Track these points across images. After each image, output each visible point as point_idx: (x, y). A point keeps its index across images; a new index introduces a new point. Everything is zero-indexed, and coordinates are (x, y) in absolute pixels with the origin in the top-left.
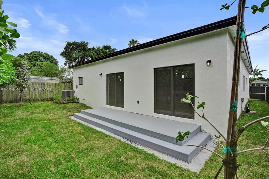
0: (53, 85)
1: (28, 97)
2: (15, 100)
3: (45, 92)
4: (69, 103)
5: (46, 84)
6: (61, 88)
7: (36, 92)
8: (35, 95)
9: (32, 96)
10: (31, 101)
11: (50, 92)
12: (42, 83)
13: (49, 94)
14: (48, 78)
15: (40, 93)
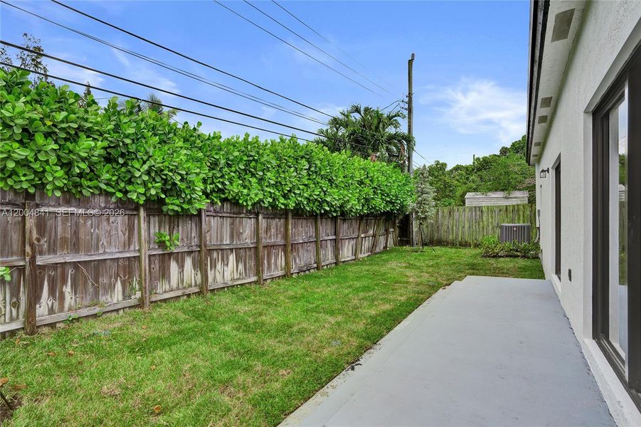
0: (500, 210)
1: (451, 237)
2: (430, 241)
3: (483, 228)
4: (507, 256)
5: (484, 209)
6: (521, 218)
7: (464, 227)
8: (463, 233)
9: (457, 235)
10: (456, 245)
11: (493, 228)
12: (475, 207)
13: (490, 232)
14: (500, 194)
15: (471, 229)
